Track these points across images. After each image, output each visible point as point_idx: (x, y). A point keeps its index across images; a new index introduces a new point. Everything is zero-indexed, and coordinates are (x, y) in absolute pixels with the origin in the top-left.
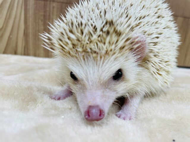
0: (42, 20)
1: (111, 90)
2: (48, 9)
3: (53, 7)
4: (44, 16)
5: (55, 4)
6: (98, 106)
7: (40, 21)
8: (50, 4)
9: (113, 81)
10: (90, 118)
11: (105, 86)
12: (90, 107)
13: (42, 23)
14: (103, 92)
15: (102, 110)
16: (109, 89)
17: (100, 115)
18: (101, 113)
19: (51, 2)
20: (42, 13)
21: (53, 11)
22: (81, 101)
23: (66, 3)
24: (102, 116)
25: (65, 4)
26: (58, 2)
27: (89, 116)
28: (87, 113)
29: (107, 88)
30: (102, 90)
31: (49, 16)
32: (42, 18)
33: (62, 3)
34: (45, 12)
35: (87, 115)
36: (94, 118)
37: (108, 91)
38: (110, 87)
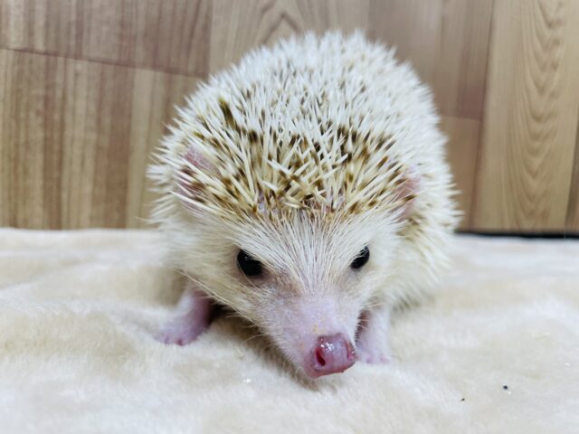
0: (38, 113)
2: (59, 79)
3: (77, 75)
4: (47, 100)
5: (81, 66)
7: (32, 115)
8: (66, 64)
12: (322, 339)
13: (40, 120)
15: (351, 345)
18: (349, 351)
19: (71, 60)
20: (41, 92)
21: (75, 84)
23: (118, 64)
24: (351, 357)
25: (112, 67)
26: (90, 60)
27: (321, 362)
28: (315, 355)
31: (64, 98)
32: (40, 105)
34: (47, 87)
35: (316, 361)
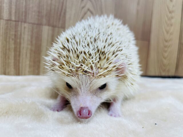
0: (13, 39)
1: (97, 97)
2: (19, 29)
3: (25, 28)
4: (15, 35)
5: (26, 25)
6: (87, 108)
7: (11, 40)
8: (21, 24)
9: (99, 90)
10: (81, 116)
11: (93, 93)
13: (13, 42)
14: (92, 98)
15: (90, 111)
16: (96, 95)
17: (89, 114)
18: (89, 113)
19: (23, 23)
20: (14, 33)
22: (74, 104)
24: (90, 115)
25: (36, 25)
27: (80, 114)
28: (79, 112)
29: (94, 95)
30: (91, 96)
31: (21, 35)
32: (13, 37)
33: (33, 24)
34: (16, 31)
35: (79, 114)
36: (84, 116)
37: (95, 97)
38: (97, 94)
